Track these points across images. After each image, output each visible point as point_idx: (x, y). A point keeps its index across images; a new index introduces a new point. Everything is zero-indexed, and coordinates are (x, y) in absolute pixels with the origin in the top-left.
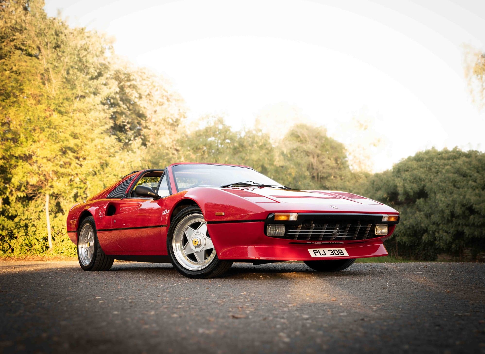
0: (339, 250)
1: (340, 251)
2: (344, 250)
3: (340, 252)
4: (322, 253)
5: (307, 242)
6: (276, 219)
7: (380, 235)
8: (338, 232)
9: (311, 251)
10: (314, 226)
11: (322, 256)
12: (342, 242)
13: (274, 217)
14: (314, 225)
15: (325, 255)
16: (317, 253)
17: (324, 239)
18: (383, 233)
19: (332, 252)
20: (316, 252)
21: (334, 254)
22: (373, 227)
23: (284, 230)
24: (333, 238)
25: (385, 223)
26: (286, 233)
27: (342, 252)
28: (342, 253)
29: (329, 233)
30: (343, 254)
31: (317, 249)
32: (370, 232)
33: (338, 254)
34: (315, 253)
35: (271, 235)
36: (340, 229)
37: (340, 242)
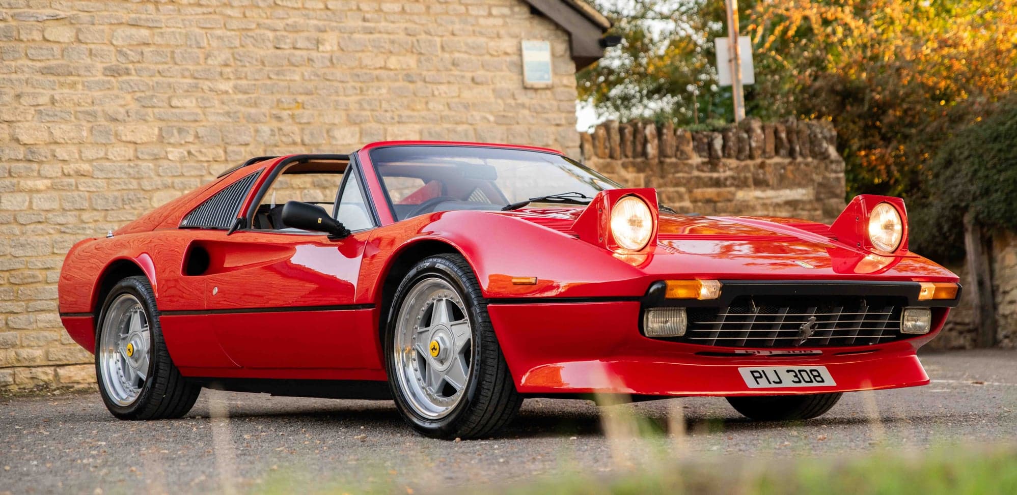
0: (811, 371)
1: (815, 373)
2: (823, 370)
3: (815, 377)
4: (773, 377)
5: (737, 352)
6: (669, 295)
7: (911, 332)
8: (813, 327)
9: (745, 372)
10: (756, 312)
11: (774, 385)
12: (820, 352)
13: (663, 290)
14: (755, 309)
15: (780, 382)
16: (761, 377)
17: (779, 345)
18: (920, 328)
19: (796, 376)
20: (757, 375)
21: (800, 382)
22: (897, 315)
23: (685, 322)
24: (800, 340)
25: (926, 302)
26: (688, 327)
27: (819, 376)
28: (819, 379)
29: (792, 329)
30: (823, 381)
31: (760, 369)
32: (889, 325)
33: (811, 381)
34: (756, 378)
35: (654, 334)
36: (818, 318)
37: (815, 352)
